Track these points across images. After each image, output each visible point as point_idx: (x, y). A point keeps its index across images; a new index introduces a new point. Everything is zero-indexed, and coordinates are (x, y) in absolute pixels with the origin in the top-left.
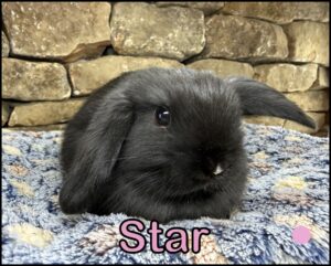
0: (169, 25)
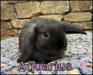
0: (57, 5)
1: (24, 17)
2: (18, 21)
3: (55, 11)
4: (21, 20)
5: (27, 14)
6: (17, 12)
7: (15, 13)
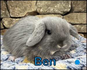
1: (17, 16)
2: (11, 20)
3: (54, 10)
4: (14, 19)
5: (21, 12)
6: (9, 9)
7: (7, 10)
